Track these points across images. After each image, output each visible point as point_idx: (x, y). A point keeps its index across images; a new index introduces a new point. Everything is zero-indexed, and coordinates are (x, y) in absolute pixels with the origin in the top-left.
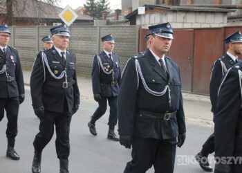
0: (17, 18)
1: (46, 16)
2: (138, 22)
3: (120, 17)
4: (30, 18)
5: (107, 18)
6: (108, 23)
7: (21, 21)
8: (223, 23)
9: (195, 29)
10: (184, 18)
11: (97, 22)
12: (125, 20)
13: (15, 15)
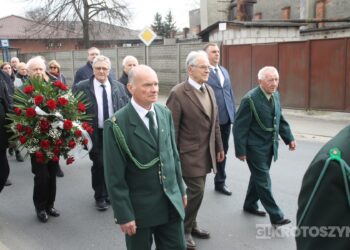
1: (120, 38)
2: (211, 40)
3: (188, 35)
4: (106, 41)
5: (176, 37)
6: (178, 41)
9: (279, 43)
10: (258, 33)
11: (166, 41)
12: (196, 37)
13: (91, 38)
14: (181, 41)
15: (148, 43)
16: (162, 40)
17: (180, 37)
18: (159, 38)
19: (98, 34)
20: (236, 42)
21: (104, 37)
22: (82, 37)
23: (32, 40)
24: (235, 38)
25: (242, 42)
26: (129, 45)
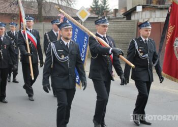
0: (45, 17)
3: (117, 14)
4: (54, 17)
5: (108, 16)
6: (109, 19)
7: (47, 19)
12: (123, 16)
13: (44, 14)
14: (112, 19)
17: (111, 16)
18: (96, 16)
19: (49, 11)
21: (53, 14)
22: (37, 13)
24: (151, 17)
25: (156, 21)
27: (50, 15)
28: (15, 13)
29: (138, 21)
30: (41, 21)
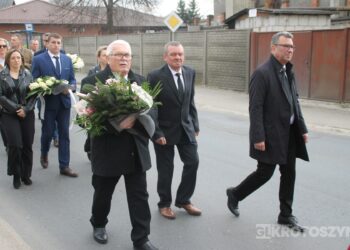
1: (144, 24)
2: (237, 27)
3: (212, 22)
6: (202, 28)
8: (326, 26)
11: (191, 28)
13: (115, 24)
15: (173, 30)
16: (186, 27)
19: (122, 19)
20: (263, 30)
21: (129, 23)
22: (106, 23)
23: (55, 25)
24: (263, 25)
25: (270, 30)
26: (153, 32)
27: (123, 25)
28: (77, 22)
29: (252, 30)
30: (111, 33)
